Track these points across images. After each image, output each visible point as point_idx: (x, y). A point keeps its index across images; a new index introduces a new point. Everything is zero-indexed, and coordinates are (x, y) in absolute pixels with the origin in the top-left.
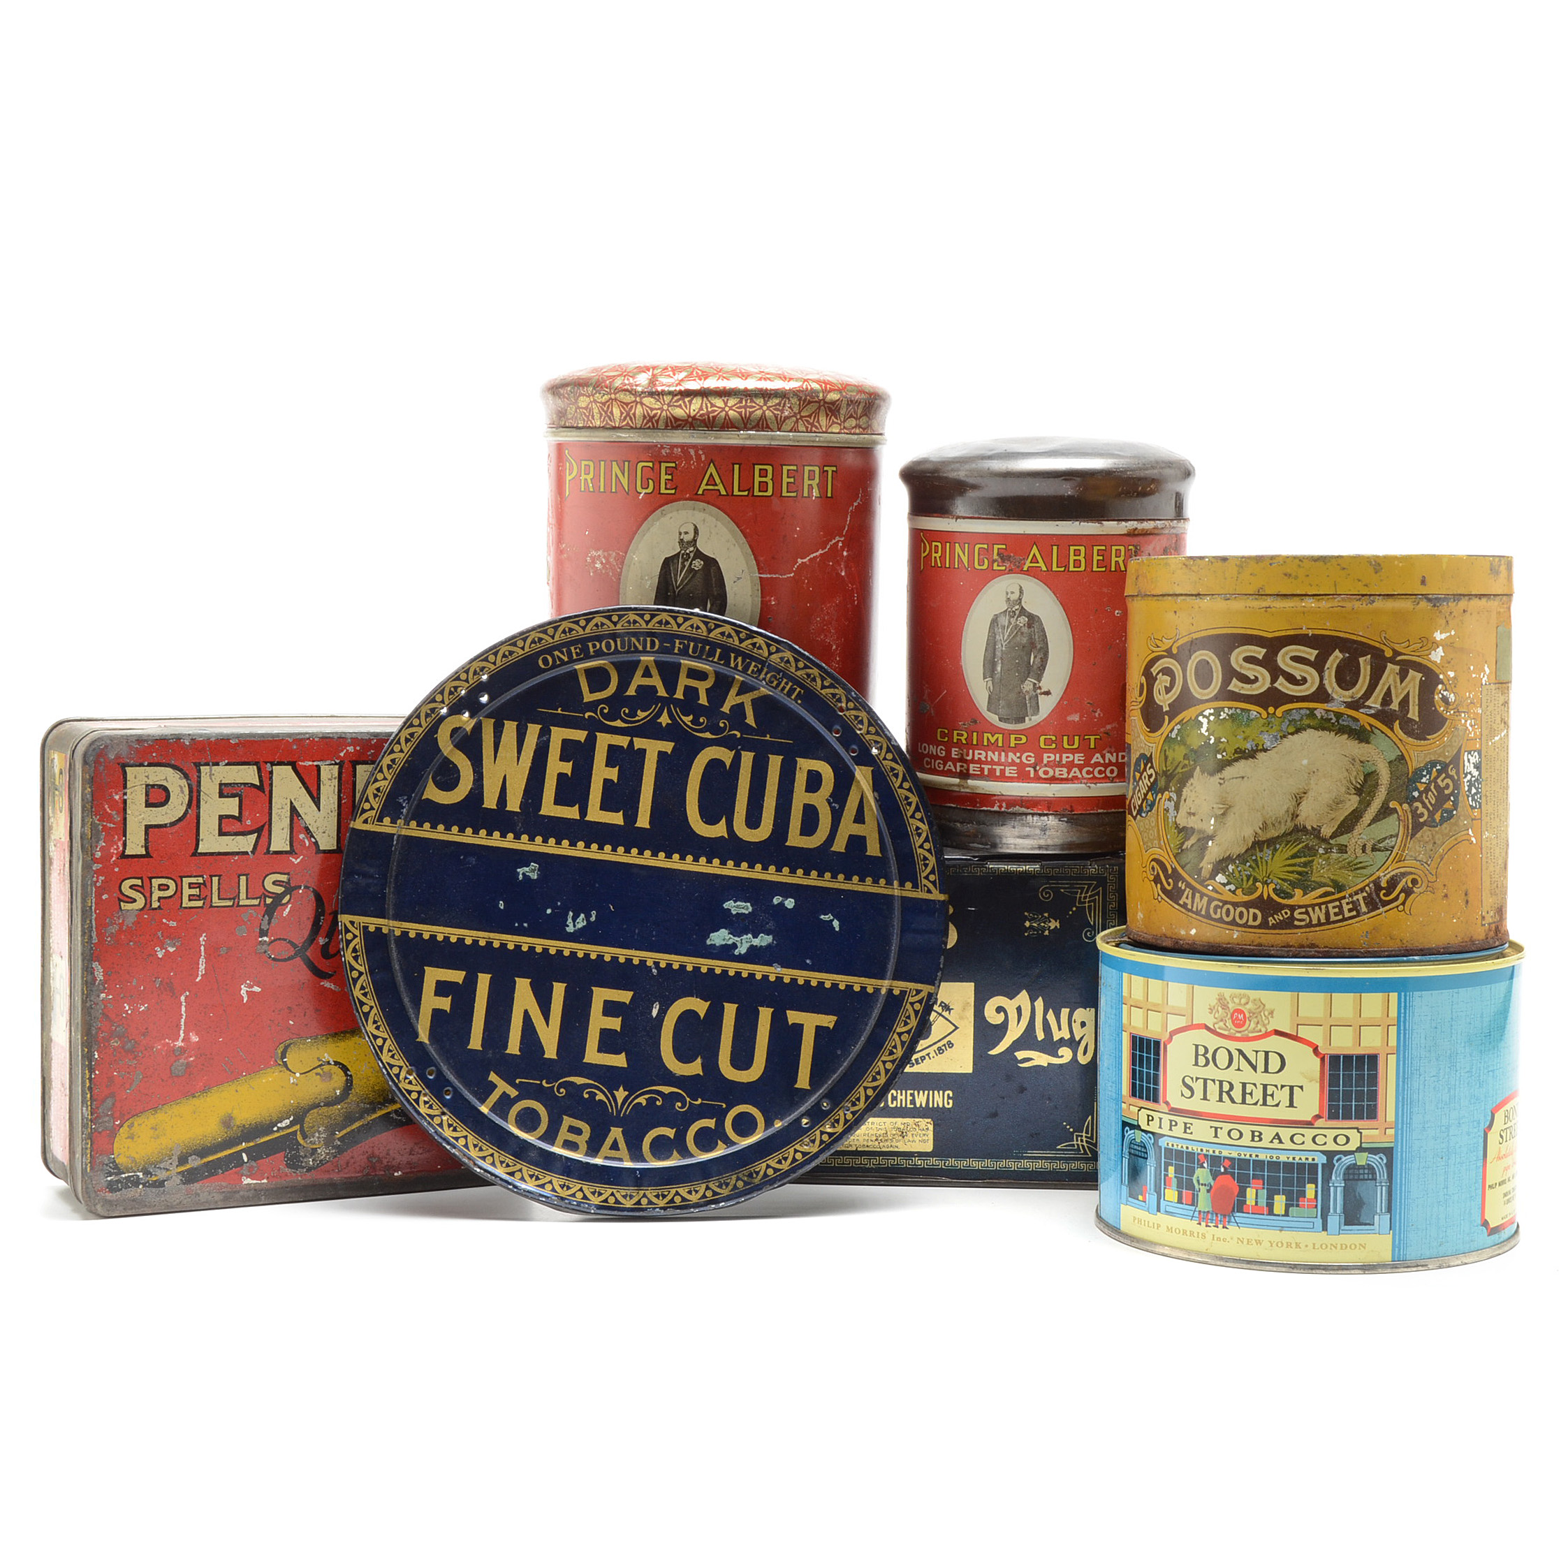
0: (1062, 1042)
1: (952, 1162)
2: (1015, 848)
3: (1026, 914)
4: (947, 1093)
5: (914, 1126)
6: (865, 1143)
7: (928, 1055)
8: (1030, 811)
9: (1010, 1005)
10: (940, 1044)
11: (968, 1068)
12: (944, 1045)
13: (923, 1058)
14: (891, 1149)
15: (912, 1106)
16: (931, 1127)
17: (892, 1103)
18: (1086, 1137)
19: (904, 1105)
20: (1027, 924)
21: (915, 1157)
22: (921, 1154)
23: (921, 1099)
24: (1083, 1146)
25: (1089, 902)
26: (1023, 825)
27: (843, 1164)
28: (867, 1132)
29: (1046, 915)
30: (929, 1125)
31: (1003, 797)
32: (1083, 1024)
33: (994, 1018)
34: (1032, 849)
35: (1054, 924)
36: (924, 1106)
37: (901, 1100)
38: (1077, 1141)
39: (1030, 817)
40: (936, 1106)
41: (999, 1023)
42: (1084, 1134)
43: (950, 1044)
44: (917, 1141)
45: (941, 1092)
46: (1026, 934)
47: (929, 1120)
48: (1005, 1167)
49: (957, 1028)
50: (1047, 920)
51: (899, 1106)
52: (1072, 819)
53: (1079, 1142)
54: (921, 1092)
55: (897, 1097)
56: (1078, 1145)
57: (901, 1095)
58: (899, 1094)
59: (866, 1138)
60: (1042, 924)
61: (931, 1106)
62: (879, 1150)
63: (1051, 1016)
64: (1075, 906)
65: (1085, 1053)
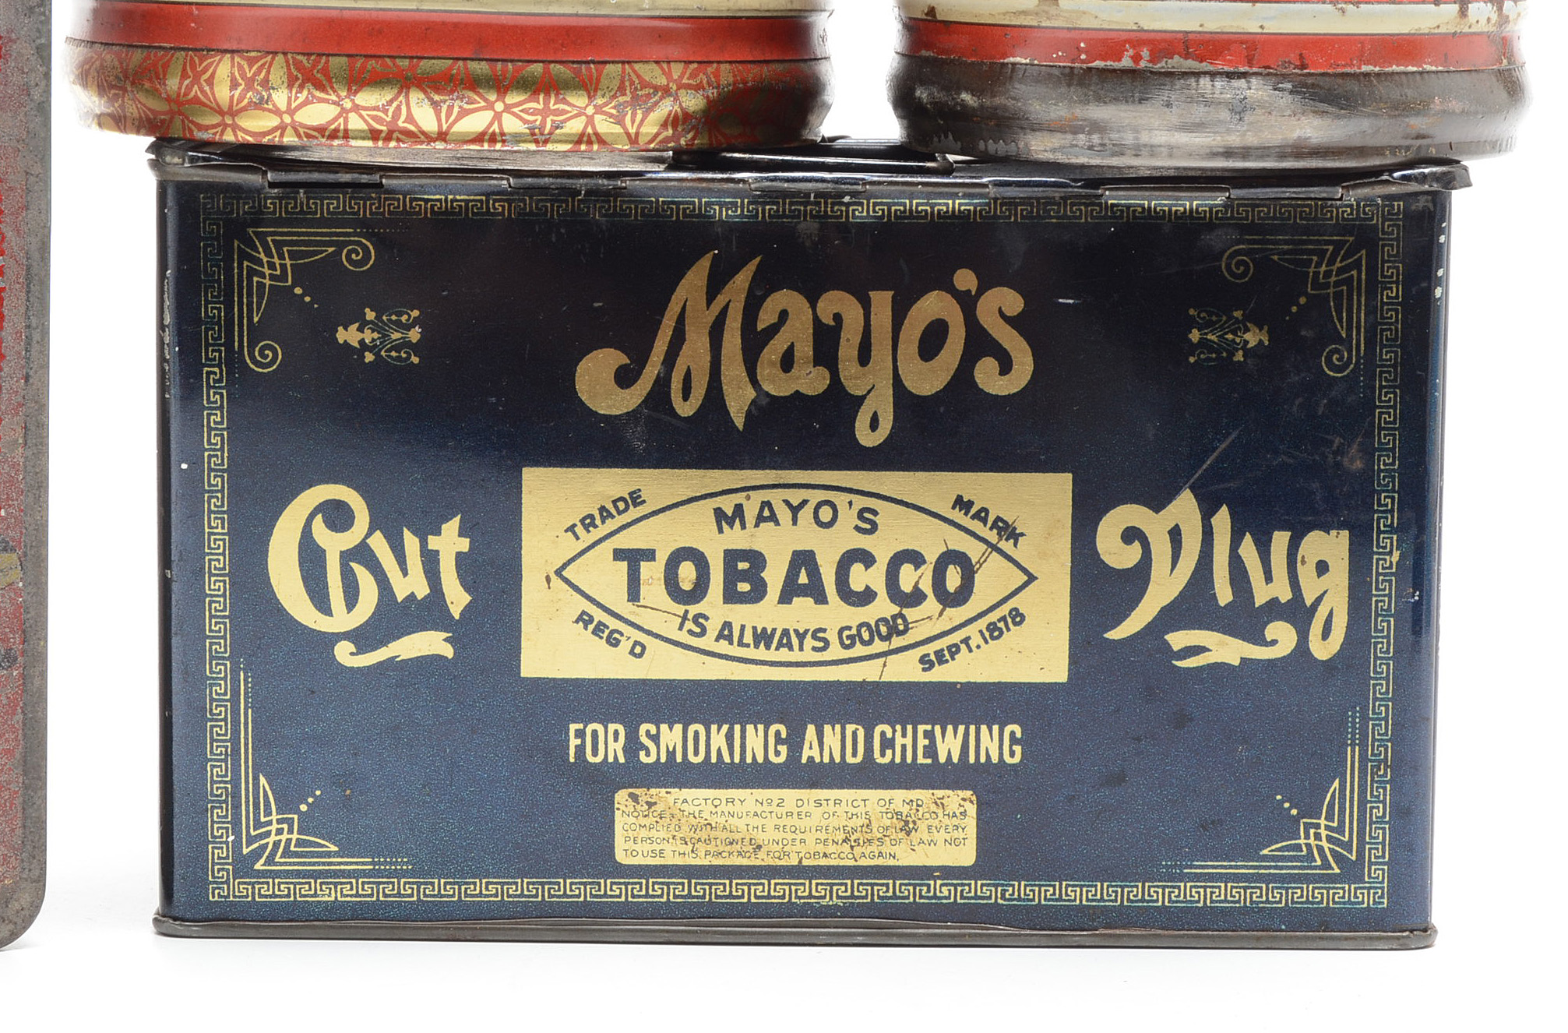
0: (1274, 610)
1: (1021, 891)
2: (1170, 156)
3: (1192, 312)
4: (1008, 729)
5: (933, 808)
6: (820, 848)
7: (966, 641)
8: (1205, 66)
9: (1155, 525)
10: (993, 617)
11: (1058, 672)
12: (1003, 619)
13: (954, 650)
14: (880, 862)
15: (929, 761)
16: (972, 810)
17: (883, 755)
18: (1327, 828)
19: (909, 760)
20: (1195, 336)
21: (935, 879)
22: (949, 873)
23: (949, 745)
24: (1320, 849)
25: (1337, 284)
26: (1191, 100)
27: (769, 897)
28: (824, 823)
29: (1238, 314)
30: (967, 804)
31: (1144, 36)
32: (1322, 568)
33: (1117, 554)
34: (1214, 155)
35: (1253, 337)
36: (955, 760)
37: (904, 747)
38: (1307, 837)
39: (1205, 82)
40: (983, 760)
41: (1130, 565)
42: (1323, 822)
43: (1017, 617)
44: (941, 842)
45: (996, 728)
46: (1192, 360)
47: (968, 793)
48: (1143, 900)
49: (1031, 578)
50: (1240, 327)
51: (898, 760)
52: (1305, 85)
53: (1312, 841)
54: (950, 728)
55: (893, 738)
56: (1308, 846)
57: (904, 735)
58: (899, 734)
59: (823, 836)
60: (1230, 336)
61: (972, 760)
62: (852, 863)
63: (1248, 549)
64: (1306, 294)
65: (1326, 633)
